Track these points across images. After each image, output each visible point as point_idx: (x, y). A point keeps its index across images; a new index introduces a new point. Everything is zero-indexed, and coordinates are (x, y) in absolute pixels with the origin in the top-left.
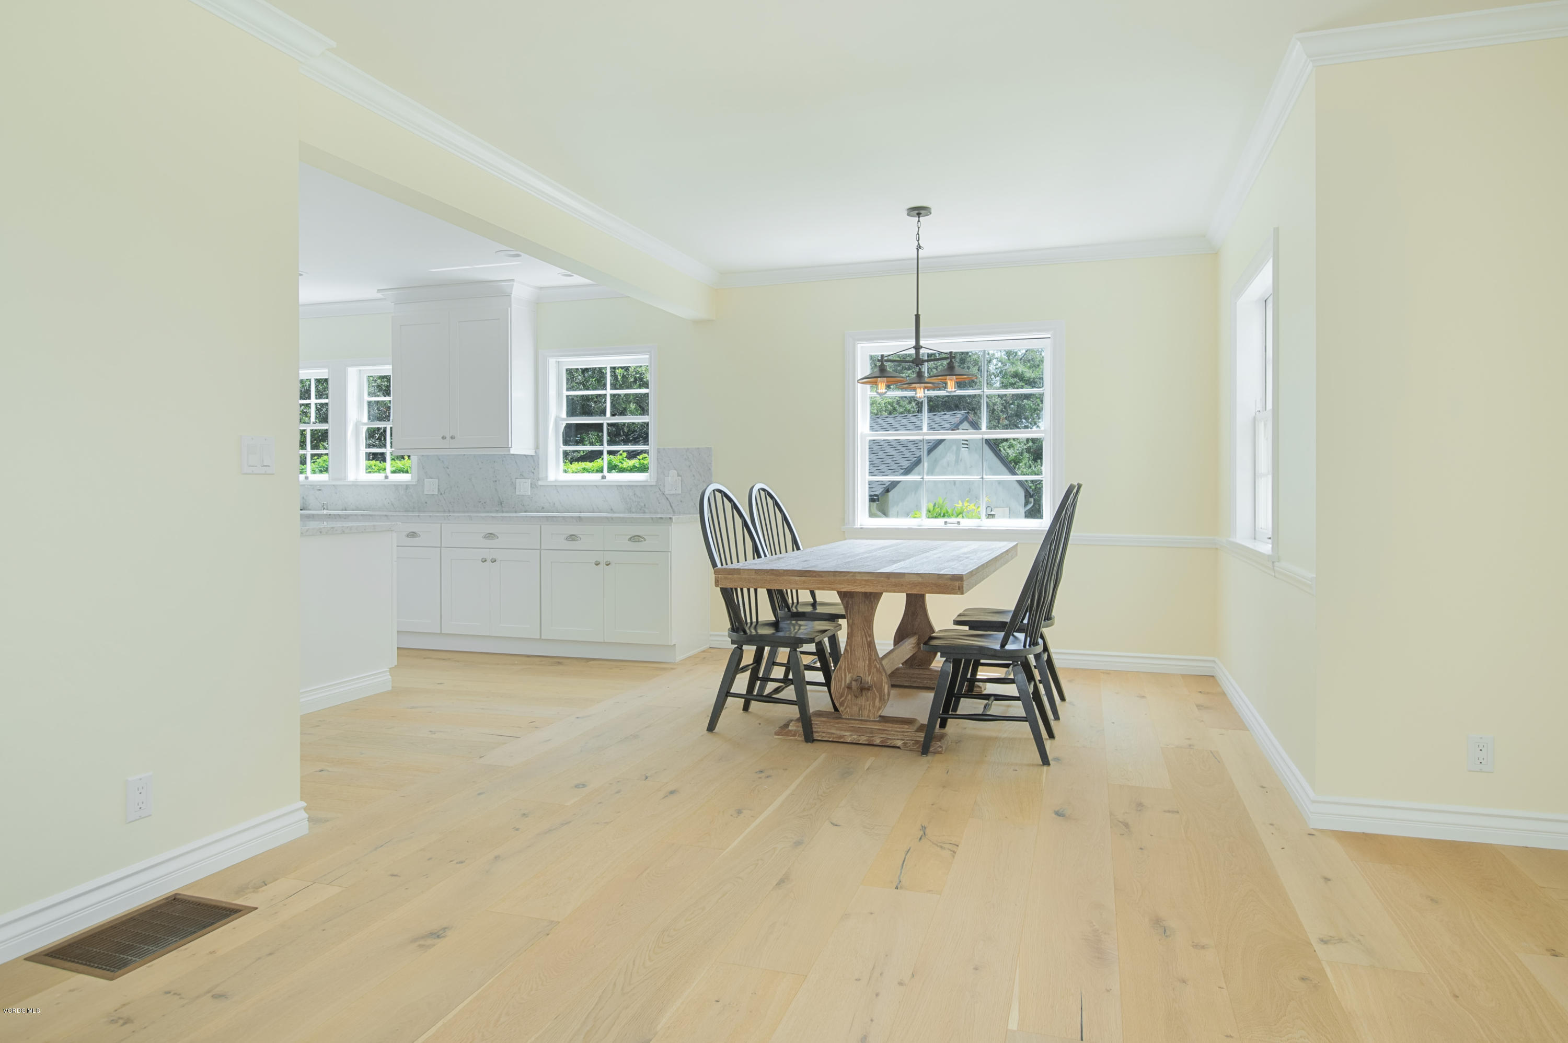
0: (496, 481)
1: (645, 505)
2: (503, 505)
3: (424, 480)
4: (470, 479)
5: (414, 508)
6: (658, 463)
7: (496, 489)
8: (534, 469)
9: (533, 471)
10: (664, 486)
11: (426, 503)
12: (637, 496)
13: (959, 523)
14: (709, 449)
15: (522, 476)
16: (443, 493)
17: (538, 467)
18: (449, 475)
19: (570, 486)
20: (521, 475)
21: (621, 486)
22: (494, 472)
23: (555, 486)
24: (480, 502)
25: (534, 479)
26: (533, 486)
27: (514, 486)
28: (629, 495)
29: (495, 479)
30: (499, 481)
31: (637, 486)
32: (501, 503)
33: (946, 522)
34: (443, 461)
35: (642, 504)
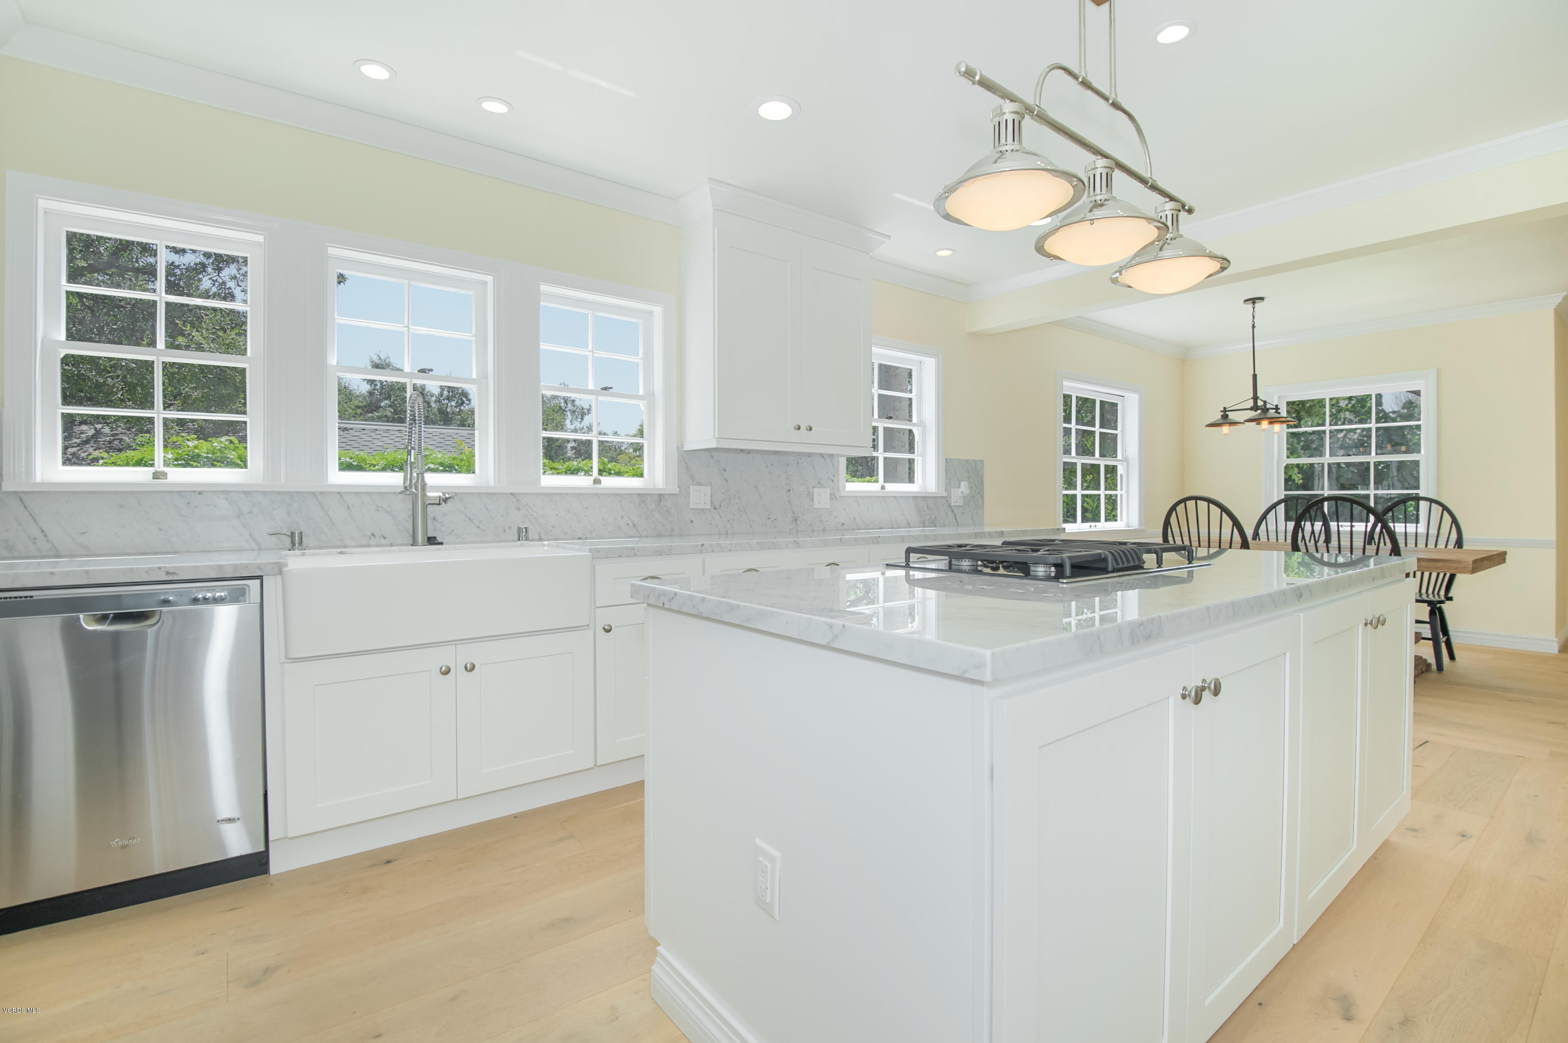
0: (789, 490)
1: (936, 518)
2: (798, 522)
3: (689, 487)
4: (755, 487)
5: (672, 530)
6: (946, 473)
7: (789, 501)
8: (834, 476)
9: (832, 478)
10: (951, 498)
11: (692, 522)
12: (930, 508)
13: (1095, 526)
14: (982, 462)
15: (820, 485)
16: (718, 507)
17: (838, 474)
18: (727, 480)
19: (870, 497)
20: (819, 482)
21: (916, 497)
22: (788, 478)
23: (856, 497)
24: (769, 519)
25: (833, 488)
26: (833, 497)
27: (810, 496)
28: (923, 507)
29: (788, 488)
30: (793, 490)
31: (929, 497)
32: (796, 520)
33: (1090, 526)
34: (718, 461)
35: (934, 517)
